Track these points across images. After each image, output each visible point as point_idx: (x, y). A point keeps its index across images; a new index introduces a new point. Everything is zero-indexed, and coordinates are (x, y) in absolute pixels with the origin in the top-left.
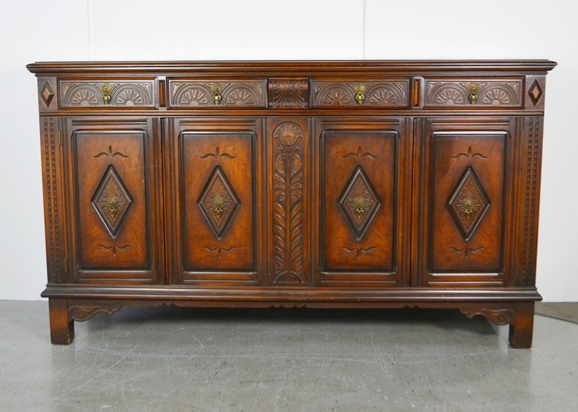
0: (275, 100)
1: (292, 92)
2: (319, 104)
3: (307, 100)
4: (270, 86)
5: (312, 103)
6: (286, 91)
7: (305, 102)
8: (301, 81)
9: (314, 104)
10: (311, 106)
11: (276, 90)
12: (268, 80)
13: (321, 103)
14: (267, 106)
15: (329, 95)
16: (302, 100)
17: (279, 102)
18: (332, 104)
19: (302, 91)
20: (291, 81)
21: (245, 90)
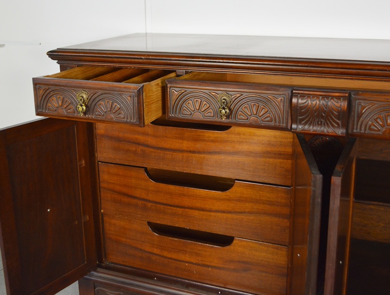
0: (301, 120)
1: (325, 112)
2: (363, 131)
3: (346, 125)
4: (294, 100)
5: (353, 129)
6: (316, 111)
7: (343, 126)
8: (338, 98)
9: (355, 131)
10: (350, 131)
11: (302, 108)
12: (292, 92)
13: (365, 130)
14: (289, 127)
15: (378, 120)
16: (338, 124)
17: (305, 124)
18: (381, 133)
19: (339, 112)
20: (324, 97)
21: (260, 104)
